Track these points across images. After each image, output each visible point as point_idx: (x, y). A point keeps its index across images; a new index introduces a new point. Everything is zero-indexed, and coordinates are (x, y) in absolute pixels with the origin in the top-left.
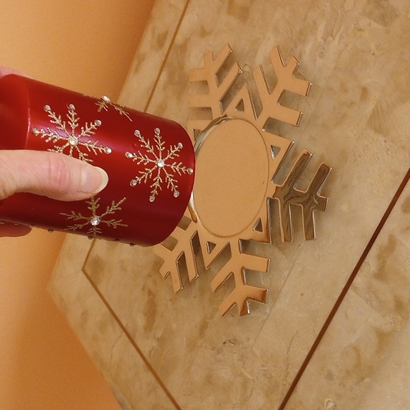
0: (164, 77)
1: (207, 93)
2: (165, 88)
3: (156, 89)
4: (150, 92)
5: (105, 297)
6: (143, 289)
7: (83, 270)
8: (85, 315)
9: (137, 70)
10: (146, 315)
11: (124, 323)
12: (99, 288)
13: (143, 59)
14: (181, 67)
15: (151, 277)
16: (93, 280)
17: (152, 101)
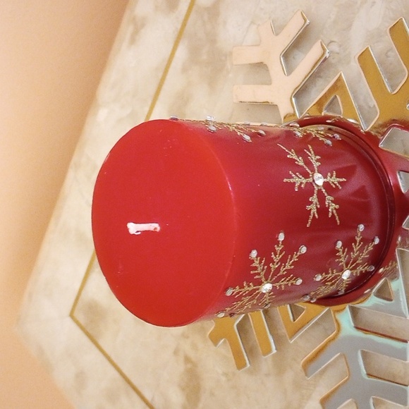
0: (182, 53)
1: (269, 82)
2: (185, 70)
3: (171, 71)
4: (160, 74)
5: (113, 358)
6: (176, 352)
7: (72, 315)
8: (81, 378)
9: (133, 40)
10: (183, 389)
11: (148, 396)
12: (101, 343)
13: (143, 25)
14: (212, 39)
15: (188, 337)
16: (90, 332)
17: (165, 87)
